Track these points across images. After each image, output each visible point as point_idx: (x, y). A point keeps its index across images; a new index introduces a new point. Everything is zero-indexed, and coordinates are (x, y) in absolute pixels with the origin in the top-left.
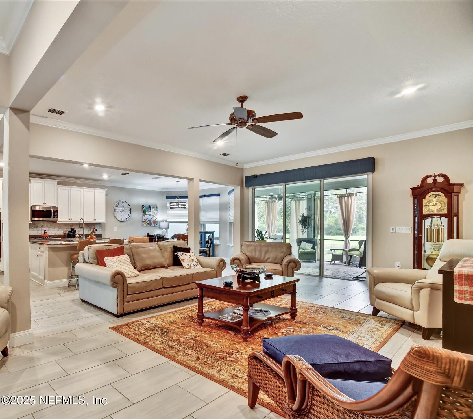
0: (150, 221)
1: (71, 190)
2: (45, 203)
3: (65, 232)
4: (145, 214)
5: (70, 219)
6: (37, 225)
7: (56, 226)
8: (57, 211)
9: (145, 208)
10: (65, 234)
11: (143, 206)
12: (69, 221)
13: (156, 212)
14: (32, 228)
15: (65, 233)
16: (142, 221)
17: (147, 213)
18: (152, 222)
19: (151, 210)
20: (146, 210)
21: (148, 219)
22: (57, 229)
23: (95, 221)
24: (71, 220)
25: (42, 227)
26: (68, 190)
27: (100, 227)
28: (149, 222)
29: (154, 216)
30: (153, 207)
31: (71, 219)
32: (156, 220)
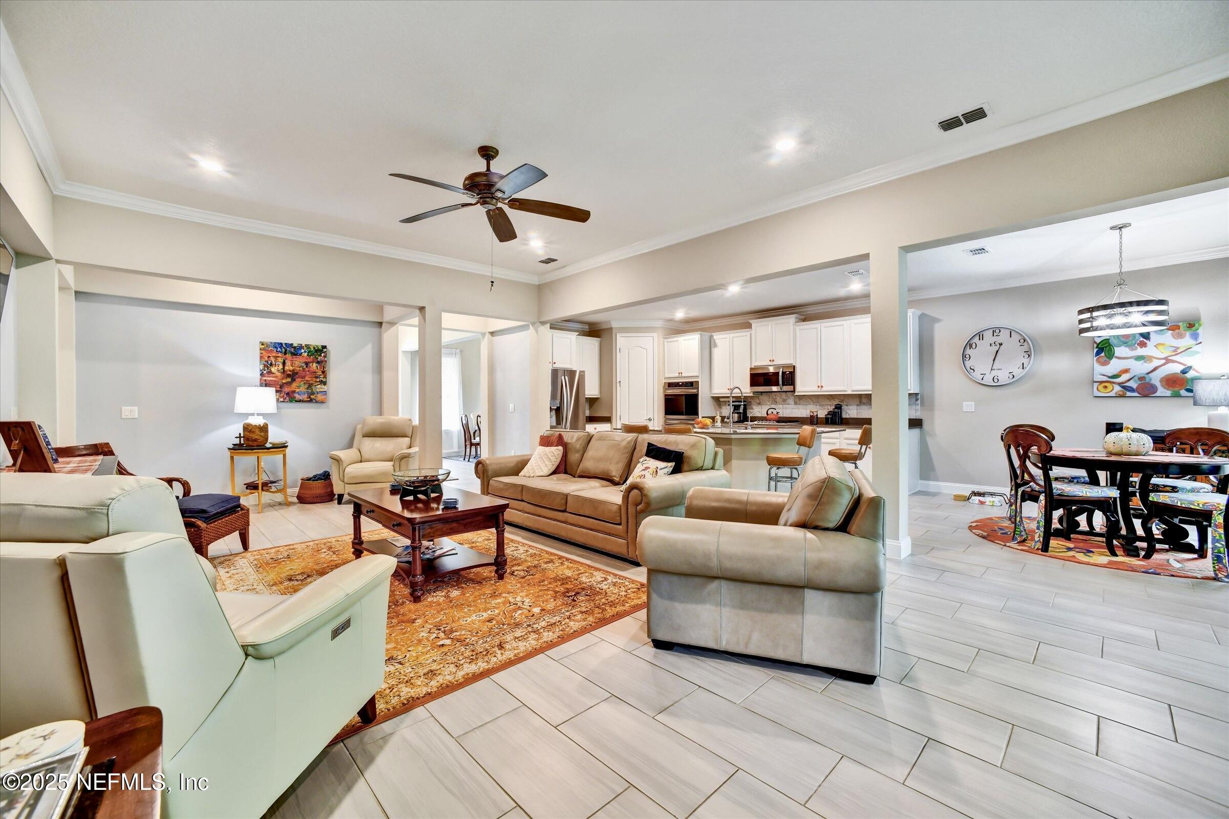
0: (1142, 378)
1: (823, 327)
2: (773, 361)
3: (813, 412)
5: (819, 387)
6: (766, 399)
8: (794, 373)
10: (813, 416)
12: (819, 389)
15: (812, 414)
16: (1094, 382)
19: (1147, 338)
20: (1113, 342)
21: (1126, 371)
24: (824, 389)
27: (919, 402)
28: (1132, 384)
29: (1171, 362)
31: (822, 387)
32: (1185, 372)
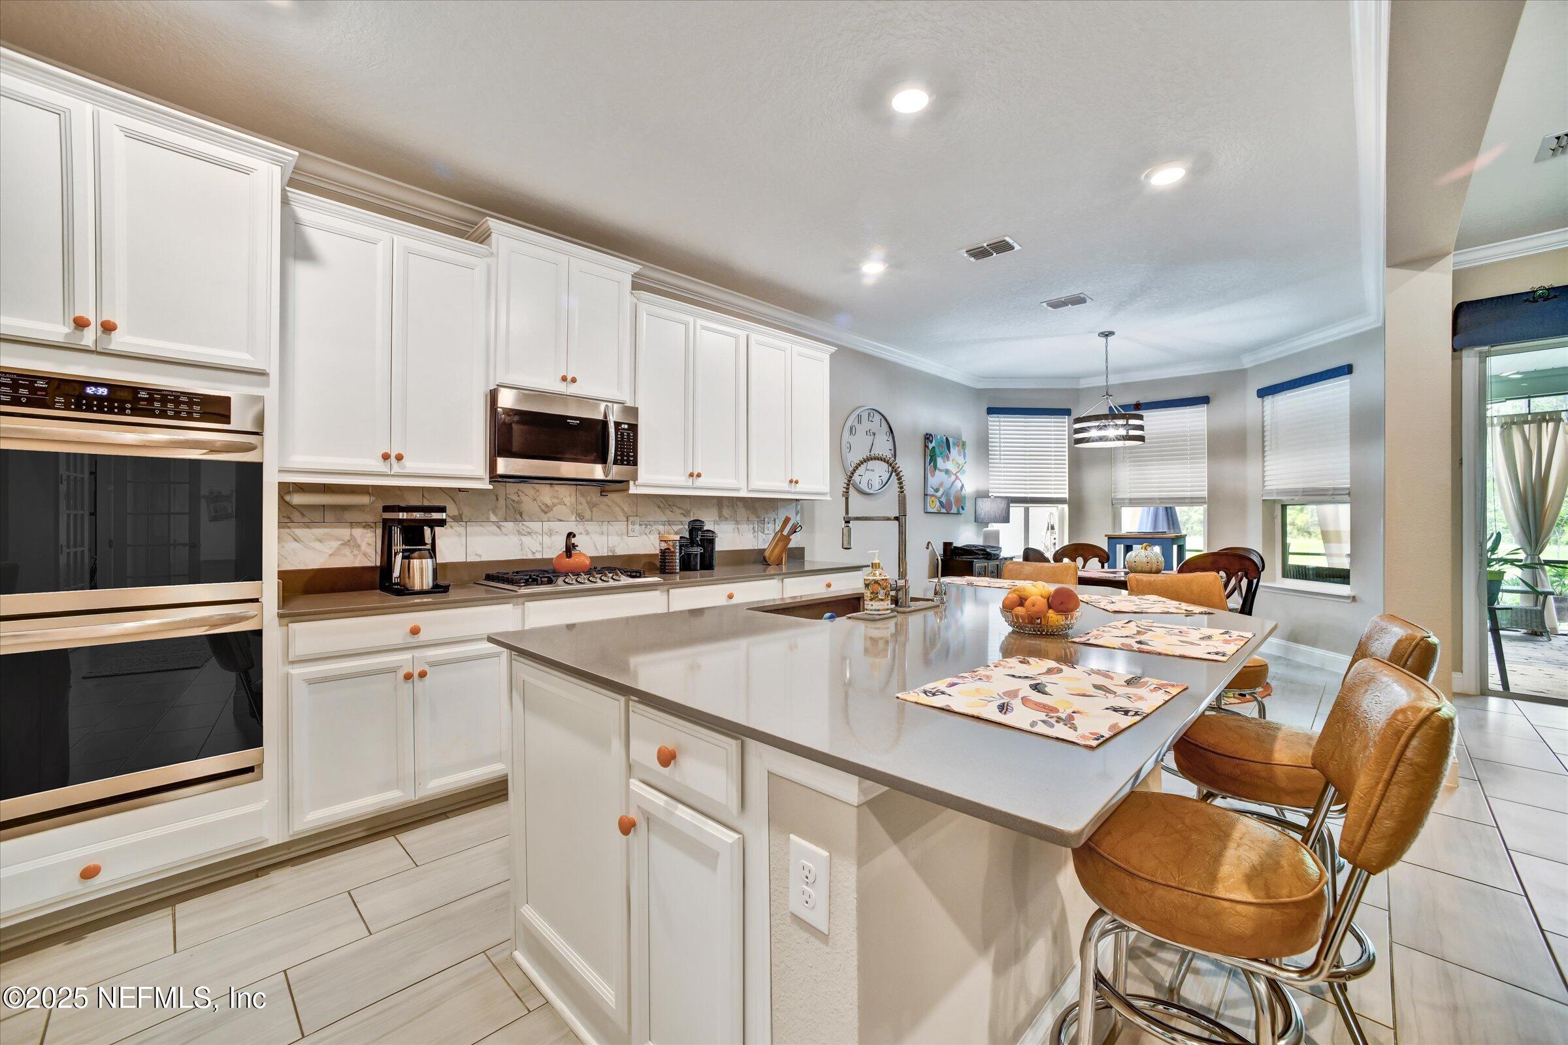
0: (947, 493)
1: (698, 327)
2: (574, 380)
3: (664, 541)
4: (935, 467)
5: (691, 475)
6: (519, 502)
7: (617, 510)
8: (634, 428)
9: (933, 444)
10: (667, 549)
11: (928, 438)
13: (961, 460)
14: (493, 518)
15: (664, 546)
16: (926, 495)
17: (939, 461)
18: (952, 499)
19: (949, 452)
20: (937, 450)
21: (941, 485)
22: (621, 526)
23: (793, 488)
24: (700, 482)
25: (545, 517)
26: (686, 325)
27: (799, 517)
28: (943, 500)
29: (957, 478)
30: (954, 444)
31: (699, 475)
32: (961, 489)
